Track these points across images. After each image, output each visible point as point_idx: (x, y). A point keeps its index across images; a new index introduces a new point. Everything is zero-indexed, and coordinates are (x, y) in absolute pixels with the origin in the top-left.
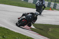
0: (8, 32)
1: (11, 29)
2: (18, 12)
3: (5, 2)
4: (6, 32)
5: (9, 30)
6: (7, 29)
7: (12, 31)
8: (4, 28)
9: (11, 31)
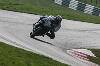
0: (49, 62)
1: (54, 58)
2: (66, 29)
3: (46, 12)
4: (46, 63)
5: (52, 59)
6: (48, 58)
7: (57, 61)
8: (43, 56)
9: (55, 60)
